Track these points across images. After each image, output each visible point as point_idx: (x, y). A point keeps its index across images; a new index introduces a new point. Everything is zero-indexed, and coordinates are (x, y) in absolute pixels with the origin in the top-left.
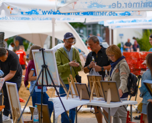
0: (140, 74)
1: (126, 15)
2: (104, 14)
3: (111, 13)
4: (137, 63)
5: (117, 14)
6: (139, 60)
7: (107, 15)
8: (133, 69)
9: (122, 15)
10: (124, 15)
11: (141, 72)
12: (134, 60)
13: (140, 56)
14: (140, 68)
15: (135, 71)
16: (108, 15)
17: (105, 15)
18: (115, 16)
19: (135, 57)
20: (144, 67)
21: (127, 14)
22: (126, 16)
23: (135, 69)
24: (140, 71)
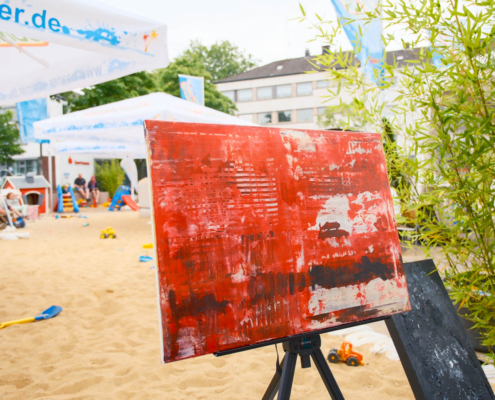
0: (311, 318)
1: (101, 41)
2: (13, 19)
3: (43, 18)
4: (280, 227)
5: (66, 31)
6: (288, 192)
7: (27, 23)
8: (250, 284)
9: (87, 37)
10: (96, 39)
11: (313, 306)
12: (248, 198)
13: (290, 159)
14: (300, 262)
15: (269, 298)
16: (31, 23)
17: (17, 20)
18: (60, 36)
19: (262, 170)
20: (333, 250)
21: (107, 39)
22: (103, 44)
23: (264, 277)
24: (308, 296)
